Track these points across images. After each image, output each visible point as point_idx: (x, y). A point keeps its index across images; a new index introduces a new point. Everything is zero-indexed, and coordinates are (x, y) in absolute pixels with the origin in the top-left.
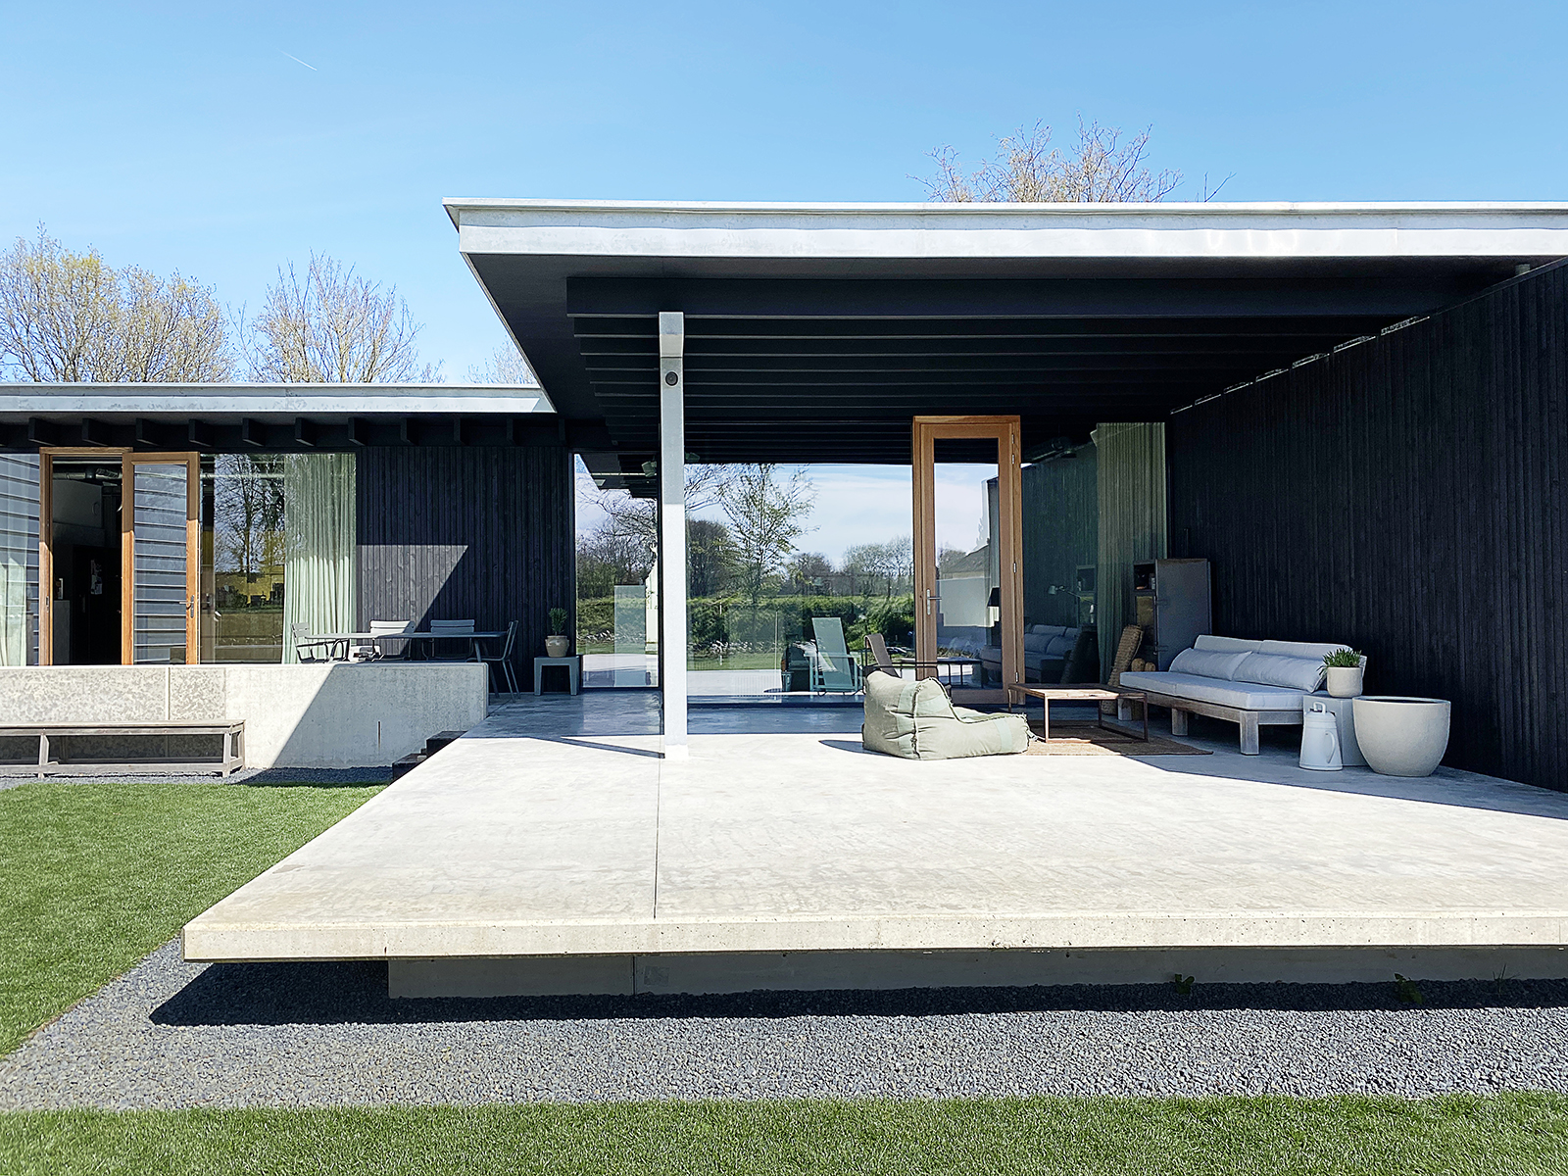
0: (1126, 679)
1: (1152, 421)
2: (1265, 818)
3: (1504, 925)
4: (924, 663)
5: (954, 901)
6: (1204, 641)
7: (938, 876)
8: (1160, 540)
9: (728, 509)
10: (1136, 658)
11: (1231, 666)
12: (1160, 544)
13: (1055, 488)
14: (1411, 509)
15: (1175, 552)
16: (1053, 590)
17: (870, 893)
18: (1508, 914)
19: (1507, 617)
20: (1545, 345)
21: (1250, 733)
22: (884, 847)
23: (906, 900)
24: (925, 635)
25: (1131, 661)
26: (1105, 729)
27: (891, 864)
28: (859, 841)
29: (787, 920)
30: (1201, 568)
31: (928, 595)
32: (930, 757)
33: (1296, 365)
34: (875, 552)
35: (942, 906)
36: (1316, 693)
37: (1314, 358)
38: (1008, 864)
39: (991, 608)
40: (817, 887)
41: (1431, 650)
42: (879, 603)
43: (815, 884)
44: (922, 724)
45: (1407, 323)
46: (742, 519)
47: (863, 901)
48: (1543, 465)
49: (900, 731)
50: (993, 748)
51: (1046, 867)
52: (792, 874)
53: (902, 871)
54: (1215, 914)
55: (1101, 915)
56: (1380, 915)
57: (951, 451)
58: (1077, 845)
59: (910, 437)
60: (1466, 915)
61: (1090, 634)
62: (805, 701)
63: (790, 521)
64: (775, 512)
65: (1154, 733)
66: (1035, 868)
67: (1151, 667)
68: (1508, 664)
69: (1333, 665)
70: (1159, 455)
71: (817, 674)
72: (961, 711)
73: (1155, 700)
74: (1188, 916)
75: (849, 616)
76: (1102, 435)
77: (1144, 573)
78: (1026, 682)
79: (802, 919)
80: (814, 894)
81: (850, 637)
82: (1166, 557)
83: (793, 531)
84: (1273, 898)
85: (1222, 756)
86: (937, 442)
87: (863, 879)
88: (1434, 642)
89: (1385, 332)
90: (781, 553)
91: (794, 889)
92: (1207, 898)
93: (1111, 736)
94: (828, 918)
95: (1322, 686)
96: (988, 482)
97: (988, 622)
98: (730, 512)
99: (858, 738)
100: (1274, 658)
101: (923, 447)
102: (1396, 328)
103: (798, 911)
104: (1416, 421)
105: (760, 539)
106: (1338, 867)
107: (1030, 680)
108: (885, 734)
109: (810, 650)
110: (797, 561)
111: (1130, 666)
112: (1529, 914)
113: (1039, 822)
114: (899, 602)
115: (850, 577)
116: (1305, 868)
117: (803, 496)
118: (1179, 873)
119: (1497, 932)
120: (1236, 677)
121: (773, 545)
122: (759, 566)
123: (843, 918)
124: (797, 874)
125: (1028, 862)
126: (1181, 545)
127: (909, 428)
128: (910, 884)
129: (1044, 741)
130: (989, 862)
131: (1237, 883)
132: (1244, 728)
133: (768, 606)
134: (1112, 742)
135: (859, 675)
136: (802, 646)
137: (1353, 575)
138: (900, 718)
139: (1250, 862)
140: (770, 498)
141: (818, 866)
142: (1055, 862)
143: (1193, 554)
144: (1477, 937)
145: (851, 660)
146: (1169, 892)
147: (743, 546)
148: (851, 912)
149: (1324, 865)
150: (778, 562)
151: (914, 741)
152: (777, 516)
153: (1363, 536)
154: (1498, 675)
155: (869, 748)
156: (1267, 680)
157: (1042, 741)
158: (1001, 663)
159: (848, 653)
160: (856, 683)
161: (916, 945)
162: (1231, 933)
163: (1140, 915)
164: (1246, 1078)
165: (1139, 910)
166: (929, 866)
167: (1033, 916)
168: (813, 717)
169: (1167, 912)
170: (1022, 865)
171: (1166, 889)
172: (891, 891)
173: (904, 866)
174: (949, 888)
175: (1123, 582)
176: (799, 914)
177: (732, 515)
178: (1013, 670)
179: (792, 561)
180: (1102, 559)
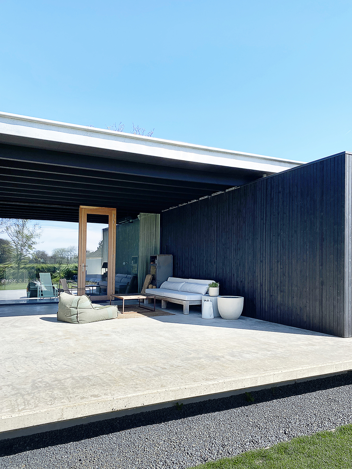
0: (147, 291)
1: (156, 213)
2: (199, 339)
3: (282, 375)
4: (80, 288)
5: (96, 393)
6: (170, 279)
7: (88, 379)
8: (157, 249)
9: (9, 235)
10: (150, 284)
11: (179, 286)
12: (157, 250)
13: (125, 232)
14: (233, 242)
15: (162, 253)
16: (124, 263)
17: (59, 393)
18: (283, 371)
19: (259, 273)
20: (272, 197)
21: (186, 308)
22: (65, 366)
23: (75, 395)
24: (81, 277)
25: (148, 285)
26: (141, 307)
27: (68, 376)
28: (55, 364)
29: (17, 415)
30: (170, 257)
31: (83, 265)
32: (83, 323)
33: (200, 199)
34: (63, 250)
35: (91, 396)
36: (205, 295)
37: (206, 197)
38: (116, 370)
39: (103, 269)
40: (34, 393)
41: (237, 282)
42: (64, 267)
43: (33, 391)
44: (80, 311)
45: (233, 188)
46: (15, 238)
47: (55, 399)
48: (271, 230)
49: (72, 314)
50: (106, 318)
51: (131, 369)
52: (23, 386)
53: (73, 378)
54: (196, 385)
55: (155, 391)
56: (248, 377)
57: (93, 219)
58: (140, 357)
59: (78, 213)
60: (272, 373)
61: (135, 277)
62: (35, 302)
63: (33, 240)
64: (27, 237)
65: (157, 308)
66: (127, 370)
67: (154, 287)
68: (259, 287)
69: (211, 287)
70: (158, 224)
71: (40, 292)
72: (95, 305)
73: (157, 298)
74: (187, 387)
75: (52, 271)
76: (141, 216)
77: (153, 259)
78: (115, 294)
79: (25, 414)
80: (32, 398)
81: (53, 277)
82: (159, 254)
83: (34, 243)
84: (213, 374)
85: (178, 315)
86: (88, 215)
87: (56, 385)
88: (238, 280)
89: (227, 191)
90: (29, 250)
91: (23, 395)
92: (191, 377)
93: (143, 310)
94: (38, 411)
95: (207, 293)
96: (103, 229)
97: (101, 273)
98: (10, 236)
99: (55, 316)
100: (193, 284)
101: (83, 216)
102: (230, 189)
103: (24, 409)
104: (235, 217)
105: (22, 246)
106: (228, 357)
107: (116, 292)
108: (66, 315)
109: (38, 283)
110: (36, 253)
111: (148, 287)
112: (289, 370)
113: (125, 347)
114: (71, 266)
115: (54, 258)
116: (218, 359)
117: (38, 231)
118: (179, 366)
119: (280, 378)
120: (180, 290)
121: (26, 248)
122: (21, 254)
123: (46, 410)
124: (25, 386)
125: (124, 367)
126: (164, 251)
127: (78, 210)
128: (77, 385)
129: (122, 313)
130: (109, 370)
131: (199, 369)
132: (185, 307)
133: (24, 268)
134: (144, 312)
135: (56, 292)
136: (35, 282)
137: (215, 260)
138: (72, 309)
139: (200, 358)
140: (26, 232)
141: (35, 380)
142: (134, 366)
143: (168, 253)
144: (275, 380)
145: (54, 288)
146: (178, 376)
147: (15, 247)
148: (50, 406)
149: (223, 357)
150: (28, 253)
151: (77, 317)
152: (28, 238)
153: (218, 249)
154: (256, 289)
155: (59, 320)
156: (190, 291)
157: (121, 313)
158: (107, 286)
159: (53, 285)
160: (55, 294)
161: (79, 416)
162: (201, 391)
163: (170, 389)
164: (211, 450)
165: (169, 387)
166: (85, 374)
167: (129, 396)
168: (38, 308)
169: (179, 386)
170: (122, 369)
171: (176, 375)
172: (69, 391)
173: (74, 376)
174: (94, 385)
175: (146, 260)
176: (24, 411)
177: (11, 237)
178: (111, 289)
179: (34, 252)
180: (140, 254)
